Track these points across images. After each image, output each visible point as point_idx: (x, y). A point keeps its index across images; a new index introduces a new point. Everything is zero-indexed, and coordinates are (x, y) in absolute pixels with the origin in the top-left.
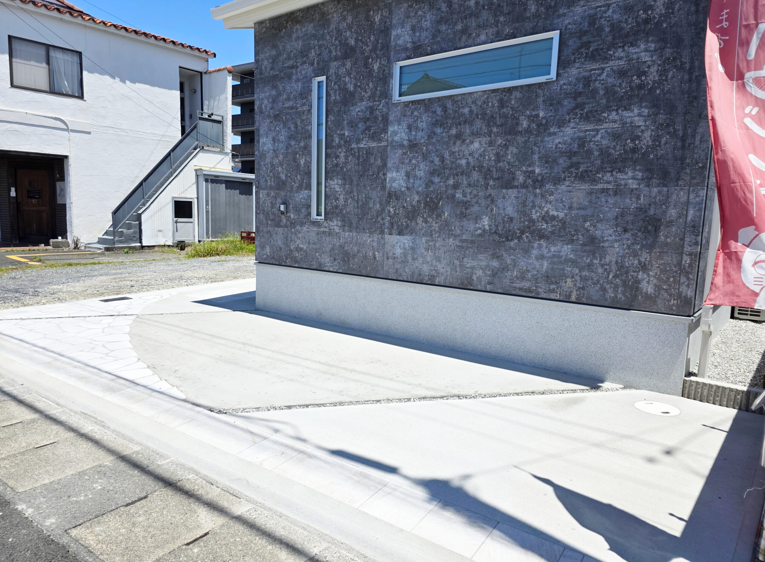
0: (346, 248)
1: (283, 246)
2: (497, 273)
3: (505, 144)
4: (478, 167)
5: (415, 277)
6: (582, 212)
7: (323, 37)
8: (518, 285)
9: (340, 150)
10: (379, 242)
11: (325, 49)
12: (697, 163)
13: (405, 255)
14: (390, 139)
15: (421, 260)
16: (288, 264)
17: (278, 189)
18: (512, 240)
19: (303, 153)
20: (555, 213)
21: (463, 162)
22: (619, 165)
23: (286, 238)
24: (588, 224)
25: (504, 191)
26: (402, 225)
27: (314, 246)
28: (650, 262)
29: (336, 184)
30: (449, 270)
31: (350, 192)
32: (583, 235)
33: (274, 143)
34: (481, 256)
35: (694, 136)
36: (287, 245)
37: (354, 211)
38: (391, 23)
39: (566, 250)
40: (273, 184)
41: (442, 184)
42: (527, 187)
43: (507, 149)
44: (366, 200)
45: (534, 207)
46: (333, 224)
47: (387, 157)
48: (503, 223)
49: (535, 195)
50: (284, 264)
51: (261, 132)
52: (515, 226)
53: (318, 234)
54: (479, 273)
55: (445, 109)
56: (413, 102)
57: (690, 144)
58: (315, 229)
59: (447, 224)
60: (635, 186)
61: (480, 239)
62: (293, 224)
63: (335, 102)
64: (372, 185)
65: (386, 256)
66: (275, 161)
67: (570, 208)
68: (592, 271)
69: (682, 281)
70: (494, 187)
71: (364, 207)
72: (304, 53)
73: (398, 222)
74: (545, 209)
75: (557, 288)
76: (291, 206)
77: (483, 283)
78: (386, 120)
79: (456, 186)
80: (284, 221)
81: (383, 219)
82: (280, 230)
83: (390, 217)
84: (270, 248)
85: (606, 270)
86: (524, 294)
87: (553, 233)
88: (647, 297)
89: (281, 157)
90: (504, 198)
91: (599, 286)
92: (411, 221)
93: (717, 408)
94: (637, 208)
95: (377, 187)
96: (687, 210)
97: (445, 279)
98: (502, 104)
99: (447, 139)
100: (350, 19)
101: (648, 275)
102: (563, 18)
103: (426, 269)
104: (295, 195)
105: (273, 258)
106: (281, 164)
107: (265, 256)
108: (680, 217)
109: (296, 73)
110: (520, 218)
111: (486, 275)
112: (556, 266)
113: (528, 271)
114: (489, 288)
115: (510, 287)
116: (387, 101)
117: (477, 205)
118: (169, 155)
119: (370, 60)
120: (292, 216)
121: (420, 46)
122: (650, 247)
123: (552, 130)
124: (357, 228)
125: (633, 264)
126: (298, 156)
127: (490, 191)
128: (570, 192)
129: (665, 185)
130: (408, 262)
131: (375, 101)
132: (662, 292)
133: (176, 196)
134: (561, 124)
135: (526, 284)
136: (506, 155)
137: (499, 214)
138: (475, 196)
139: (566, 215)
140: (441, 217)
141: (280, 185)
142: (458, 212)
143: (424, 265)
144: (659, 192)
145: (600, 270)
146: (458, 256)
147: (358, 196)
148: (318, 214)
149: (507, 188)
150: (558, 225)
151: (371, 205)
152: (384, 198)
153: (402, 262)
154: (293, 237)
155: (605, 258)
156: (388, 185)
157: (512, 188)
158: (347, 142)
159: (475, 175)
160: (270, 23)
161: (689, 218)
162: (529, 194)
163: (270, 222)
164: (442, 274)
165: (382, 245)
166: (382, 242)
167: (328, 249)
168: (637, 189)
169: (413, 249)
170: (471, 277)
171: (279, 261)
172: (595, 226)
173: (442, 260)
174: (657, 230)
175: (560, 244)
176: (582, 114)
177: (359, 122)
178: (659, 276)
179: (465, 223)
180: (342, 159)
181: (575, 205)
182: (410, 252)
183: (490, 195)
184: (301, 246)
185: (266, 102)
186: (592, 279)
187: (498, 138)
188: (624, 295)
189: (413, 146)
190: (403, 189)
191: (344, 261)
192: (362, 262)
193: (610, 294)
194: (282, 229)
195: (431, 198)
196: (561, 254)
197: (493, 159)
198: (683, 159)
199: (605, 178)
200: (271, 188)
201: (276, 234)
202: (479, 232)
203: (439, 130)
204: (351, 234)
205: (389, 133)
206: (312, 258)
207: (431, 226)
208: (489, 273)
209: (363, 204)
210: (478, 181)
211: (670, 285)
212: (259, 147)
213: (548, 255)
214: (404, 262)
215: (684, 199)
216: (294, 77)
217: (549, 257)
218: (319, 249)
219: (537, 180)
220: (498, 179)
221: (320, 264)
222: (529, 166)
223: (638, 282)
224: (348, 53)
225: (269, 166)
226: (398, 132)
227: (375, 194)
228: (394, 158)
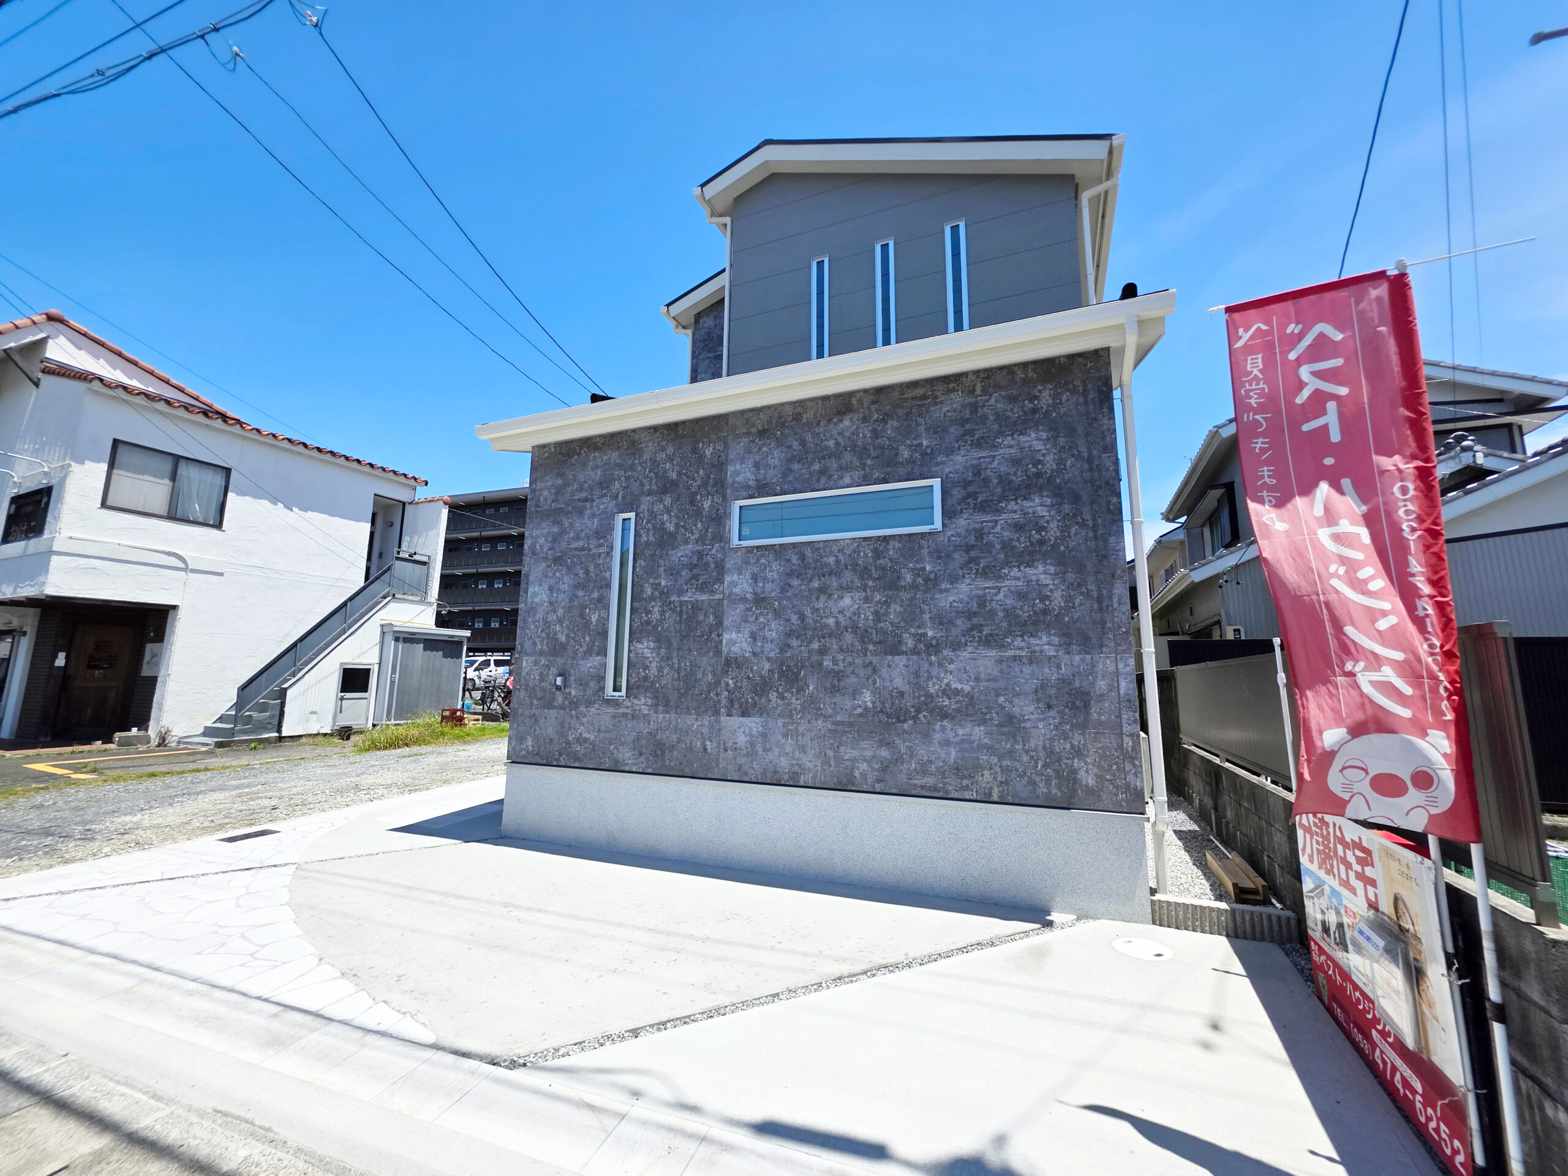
0: (659, 737)
1: (555, 736)
2: (888, 766)
3: (886, 601)
4: (851, 628)
5: (769, 775)
6: (992, 685)
7: (632, 467)
8: (918, 782)
9: (653, 603)
10: (711, 727)
11: (635, 481)
12: (1120, 627)
13: (752, 744)
14: (727, 592)
15: (776, 751)
16: (563, 763)
17: (553, 655)
18: (905, 721)
19: (596, 608)
20: (959, 686)
21: (831, 621)
22: (1031, 628)
23: (562, 724)
24: (1002, 699)
25: (889, 658)
26: (747, 702)
27: (608, 735)
28: (1085, 745)
29: (646, 648)
30: (819, 764)
31: (668, 659)
32: (997, 713)
33: (552, 593)
34: (864, 744)
35: (1110, 598)
36: (562, 734)
37: (672, 683)
38: (727, 457)
39: (978, 733)
40: (545, 647)
41: (803, 648)
42: (918, 654)
43: (889, 606)
44: (691, 670)
45: (930, 678)
46: (639, 703)
47: (723, 614)
48: (891, 698)
49: (931, 664)
50: (555, 763)
51: (532, 578)
52: (908, 702)
53: (614, 717)
54: (864, 766)
55: (802, 557)
56: (758, 547)
57: (1107, 607)
58: (611, 710)
59: (813, 700)
60: (1052, 653)
61: (861, 719)
62: (574, 704)
63: (648, 544)
64: (701, 648)
65: (722, 746)
66: (552, 617)
67: (977, 679)
68: (1015, 760)
69: (1127, 769)
70: (874, 653)
71: (688, 680)
72: (604, 485)
73: (740, 698)
74: (946, 681)
75: (972, 784)
76: (572, 678)
77: (869, 781)
78: (720, 568)
79: (822, 652)
80: (560, 699)
81: (717, 695)
82: (553, 713)
83: (729, 691)
84: (533, 741)
85: (1032, 757)
86: (928, 794)
87: (958, 710)
88: (1089, 791)
89: (560, 612)
90: (889, 666)
91: (1026, 779)
92: (760, 696)
93: (1198, 935)
94: (1059, 679)
95: (708, 652)
96: (1118, 682)
97: (814, 778)
98: (877, 554)
99: (807, 593)
100: (670, 450)
101: (1086, 763)
102: (942, 466)
103: (784, 764)
104: (580, 662)
105: (537, 754)
106: (560, 621)
107: (524, 752)
108: (1111, 690)
109: (591, 508)
110: (914, 692)
111: (873, 770)
112: (967, 755)
113: (931, 762)
114: (878, 788)
115: (909, 785)
116: (722, 544)
117: (853, 676)
118: (344, 604)
119: (699, 497)
120: (573, 693)
121: (765, 485)
122: (1083, 727)
123: (943, 586)
124: (676, 708)
125: (1064, 749)
126: (587, 610)
127: (870, 658)
128: (975, 659)
129: (1088, 653)
130: (757, 754)
131: (704, 544)
132: (1106, 783)
133: (347, 661)
134: (954, 579)
135: (930, 781)
136: (887, 614)
137: (885, 688)
138: (850, 664)
139: (973, 688)
140: (804, 691)
141: (557, 649)
142: (828, 685)
143: (782, 758)
144: (1083, 660)
145: (1025, 758)
146: (831, 744)
147: (679, 664)
148: (616, 688)
149: (892, 654)
150: (963, 701)
151: (699, 676)
152: (719, 667)
153: (747, 755)
154: (574, 722)
155: (1029, 742)
156: (725, 649)
157: (899, 655)
158: (664, 594)
159: (848, 638)
160: (555, 448)
161: (1122, 691)
162: (922, 662)
163: (535, 702)
164: (809, 770)
165: (716, 732)
166: (717, 727)
167: (630, 739)
168: (1055, 656)
169: (764, 736)
170: (852, 773)
171: (547, 760)
172: (1011, 702)
173: (809, 750)
174: (1087, 705)
175: (969, 725)
176: (977, 570)
177: (682, 569)
178: (1099, 763)
179: (838, 699)
180: (656, 615)
181: (982, 676)
182: (759, 740)
183: (871, 663)
184: (585, 735)
185: (542, 540)
186: (1017, 770)
187: (876, 593)
188: (1059, 789)
189: (760, 600)
190: (747, 655)
191: (656, 755)
192: (685, 756)
193: (1042, 789)
194: (555, 711)
195: (789, 666)
196: (973, 738)
197: (870, 618)
198: (1103, 623)
199: (1015, 643)
200: (542, 653)
201: (546, 718)
202: (860, 710)
203: (795, 582)
204: (668, 716)
205: (726, 583)
206: (603, 753)
207: (789, 704)
208: (876, 766)
209: (687, 675)
210: (852, 645)
211: (1113, 775)
212: (526, 599)
213: (954, 740)
214: (752, 754)
215: (1112, 668)
216: (588, 512)
217: (956, 743)
218: (616, 739)
219: (931, 645)
220: (879, 643)
221: (616, 762)
222: (919, 627)
223: (1074, 772)
224: (667, 487)
225: (542, 623)
226: (738, 583)
227: (706, 662)
228: (733, 615)
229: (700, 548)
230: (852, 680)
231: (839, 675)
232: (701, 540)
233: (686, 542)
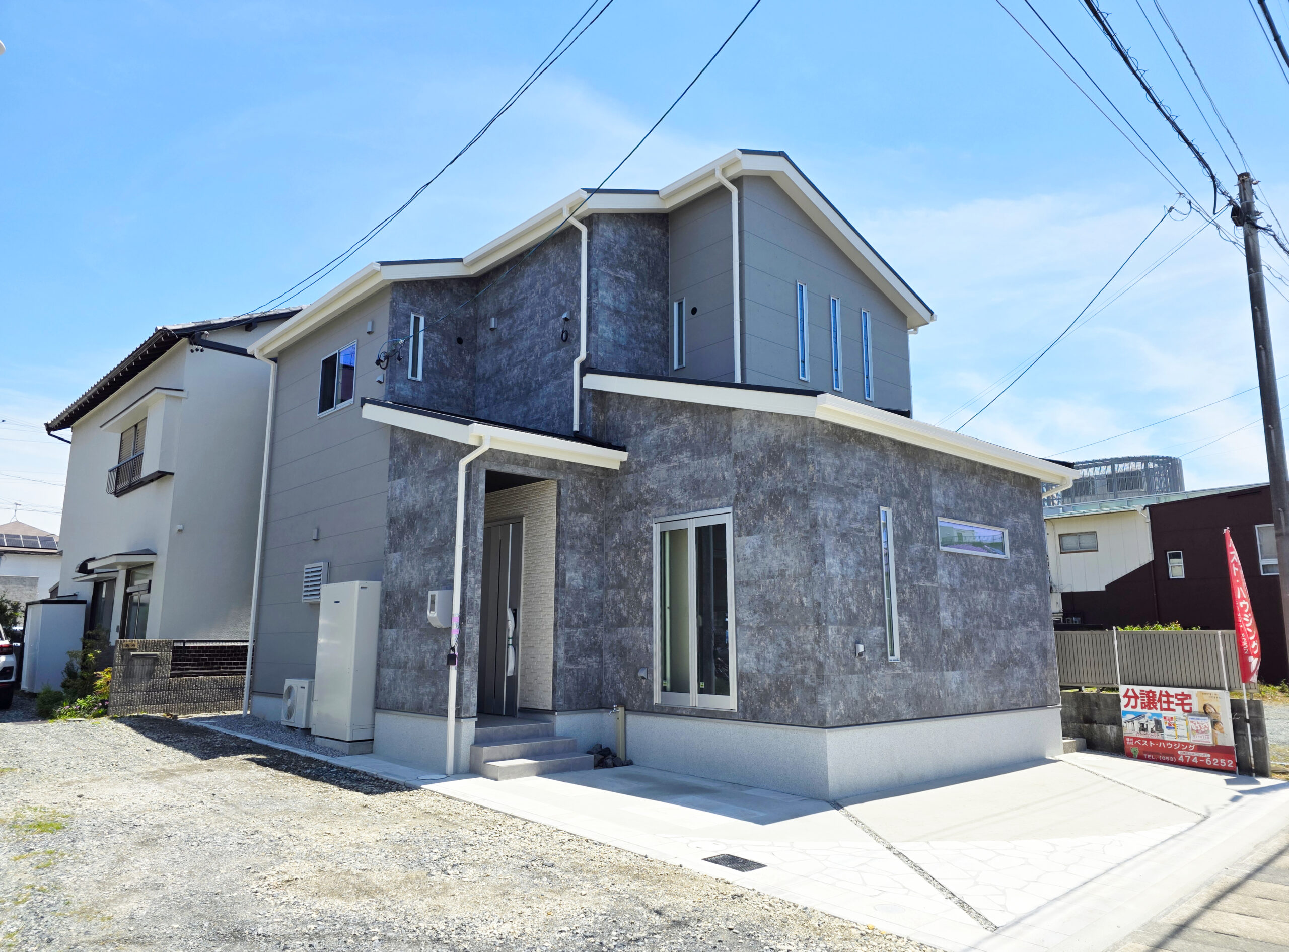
0: (918, 690)
1: (858, 698)
6: (1026, 646)
10: (941, 680)
11: (887, 481)
13: (958, 689)
14: (939, 582)
15: (968, 692)
16: (866, 721)
17: (849, 625)
18: (1007, 668)
19: (873, 584)
21: (979, 608)
22: (1033, 617)
23: (862, 687)
24: (1029, 654)
25: (999, 631)
26: (954, 661)
27: (891, 693)
28: (1047, 675)
29: (905, 620)
30: (983, 698)
31: (916, 630)
36: (863, 696)
37: (920, 649)
38: (930, 482)
40: (843, 617)
41: (971, 624)
43: (996, 601)
45: (1010, 643)
46: (905, 665)
47: (939, 598)
49: (1011, 635)
50: (861, 723)
52: (1006, 657)
53: (893, 677)
55: (966, 564)
56: (949, 553)
58: (890, 672)
60: (1038, 630)
62: (868, 668)
64: (931, 623)
65: (947, 693)
66: (845, 589)
68: (1034, 685)
71: (927, 644)
72: (868, 476)
73: (951, 659)
78: (935, 564)
80: (858, 664)
82: (855, 678)
83: (946, 654)
84: (845, 704)
85: (1037, 683)
89: (851, 585)
92: (959, 657)
95: (935, 625)
97: (982, 707)
98: (991, 568)
99: (970, 588)
104: (869, 632)
105: (849, 716)
106: (851, 593)
107: (839, 717)
108: (1051, 648)
116: (934, 547)
120: (867, 658)
122: (1046, 666)
124: (925, 667)
126: (868, 586)
129: (1045, 630)
130: (960, 695)
131: (926, 544)
132: (1052, 692)
134: (1013, 588)
143: (970, 697)
144: (1044, 634)
148: (892, 654)
149: (999, 629)
154: (870, 684)
156: (942, 623)
158: (910, 579)
160: (832, 428)
163: (842, 669)
165: (943, 682)
166: (944, 679)
167: (903, 694)
169: (962, 682)
171: (856, 720)
174: (1046, 655)
176: (1019, 584)
177: (918, 561)
180: (907, 595)
182: (961, 686)
184: (878, 694)
185: (830, 514)
189: (953, 590)
190: (951, 628)
191: (917, 705)
192: (931, 703)
194: (857, 675)
195: (967, 636)
199: (1030, 624)
200: (841, 623)
201: (851, 682)
203: (965, 580)
204: (921, 674)
205: (938, 575)
207: (969, 661)
209: (927, 642)
212: (825, 569)
214: (958, 696)
216: (859, 498)
218: (896, 695)
219: (1010, 624)
220: (995, 622)
221: (898, 713)
222: (1006, 614)
223: (1046, 688)
224: (904, 495)
225: (838, 595)
226: (943, 576)
227: (934, 632)
228: (943, 597)
229: (924, 547)
230: (989, 645)
231: (983, 641)
232: (924, 541)
233: (918, 542)
